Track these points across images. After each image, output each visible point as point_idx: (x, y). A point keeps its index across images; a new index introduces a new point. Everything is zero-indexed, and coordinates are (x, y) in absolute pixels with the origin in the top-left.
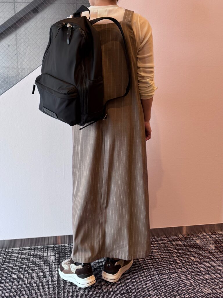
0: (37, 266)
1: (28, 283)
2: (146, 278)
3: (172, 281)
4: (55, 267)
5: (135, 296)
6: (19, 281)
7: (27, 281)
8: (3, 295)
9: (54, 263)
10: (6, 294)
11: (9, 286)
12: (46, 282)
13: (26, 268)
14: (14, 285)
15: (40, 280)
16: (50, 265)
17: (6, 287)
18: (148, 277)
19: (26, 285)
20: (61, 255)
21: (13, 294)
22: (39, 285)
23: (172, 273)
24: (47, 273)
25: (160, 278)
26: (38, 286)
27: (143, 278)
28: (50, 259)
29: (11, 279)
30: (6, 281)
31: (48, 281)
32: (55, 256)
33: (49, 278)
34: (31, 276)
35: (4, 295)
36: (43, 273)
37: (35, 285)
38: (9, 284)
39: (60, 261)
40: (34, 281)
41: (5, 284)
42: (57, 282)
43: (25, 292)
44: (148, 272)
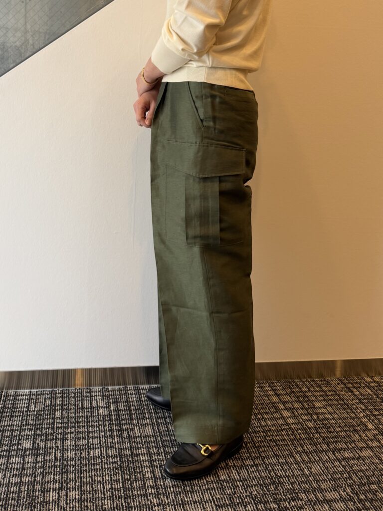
0: (73, 427)
1: (56, 458)
2: (307, 455)
3: (364, 465)
4: (111, 429)
5: (289, 489)
6: (38, 455)
7: (53, 454)
8: (6, 481)
9: (108, 421)
10: (14, 478)
11: (18, 463)
12: (95, 458)
13: (49, 428)
14: (28, 462)
15: (81, 453)
16: (99, 425)
17: (11, 466)
18: (312, 454)
19: (53, 463)
20: (121, 406)
21: (27, 480)
22: (81, 463)
23: (361, 449)
24: (96, 441)
25: (336, 458)
26: (79, 464)
27: (300, 456)
28: (98, 413)
29: (20, 449)
30: (9, 454)
31: (99, 457)
32: (108, 407)
33: (101, 451)
34: (63, 446)
35: (9, 481)
36: (86, 441)
37: (72, 463)
38: (17, 459)
39: (119, 418)
40: (70, 454)
41: (8, 459)
42: (118, 458)
43: (52, 477)
44: (310, 444)
